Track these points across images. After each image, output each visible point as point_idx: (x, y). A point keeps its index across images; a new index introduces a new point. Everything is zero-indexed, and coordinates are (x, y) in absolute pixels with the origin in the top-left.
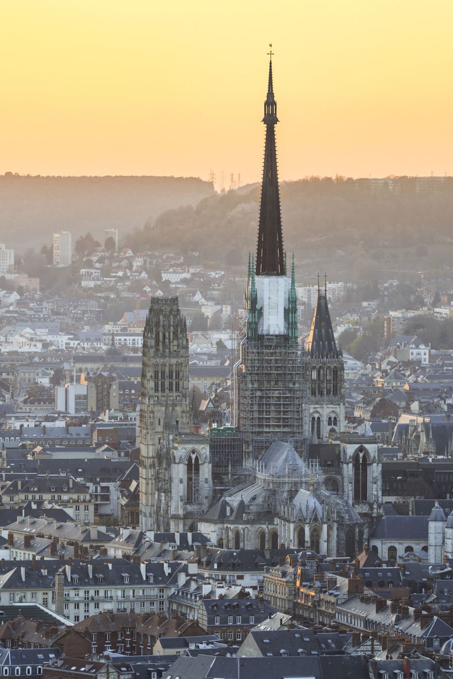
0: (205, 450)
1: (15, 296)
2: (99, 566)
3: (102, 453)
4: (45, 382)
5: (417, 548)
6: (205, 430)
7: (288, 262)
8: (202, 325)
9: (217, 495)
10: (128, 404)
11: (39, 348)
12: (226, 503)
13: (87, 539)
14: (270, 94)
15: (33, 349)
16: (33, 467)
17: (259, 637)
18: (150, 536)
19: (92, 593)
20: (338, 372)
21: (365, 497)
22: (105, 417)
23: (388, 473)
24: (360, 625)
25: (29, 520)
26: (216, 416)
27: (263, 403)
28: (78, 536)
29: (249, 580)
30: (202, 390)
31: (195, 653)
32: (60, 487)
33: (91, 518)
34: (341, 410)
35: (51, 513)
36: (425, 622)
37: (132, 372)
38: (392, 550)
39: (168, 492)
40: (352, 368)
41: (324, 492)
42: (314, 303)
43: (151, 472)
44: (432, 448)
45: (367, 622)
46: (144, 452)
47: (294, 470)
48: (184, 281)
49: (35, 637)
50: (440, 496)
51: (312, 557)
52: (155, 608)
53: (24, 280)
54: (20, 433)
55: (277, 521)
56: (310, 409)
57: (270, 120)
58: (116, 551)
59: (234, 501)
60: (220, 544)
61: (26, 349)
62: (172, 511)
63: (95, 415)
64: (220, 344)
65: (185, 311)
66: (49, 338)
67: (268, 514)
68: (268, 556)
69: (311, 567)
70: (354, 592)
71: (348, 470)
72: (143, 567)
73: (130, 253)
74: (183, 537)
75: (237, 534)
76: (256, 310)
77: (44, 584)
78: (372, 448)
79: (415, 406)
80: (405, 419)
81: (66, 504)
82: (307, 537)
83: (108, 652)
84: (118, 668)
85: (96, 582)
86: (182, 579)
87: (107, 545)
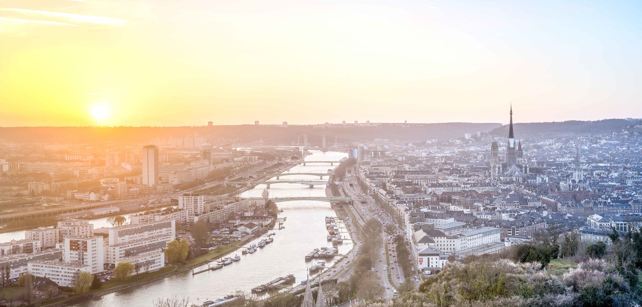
0: (501, 166)
1: (471, 142)
2: (484, 184)
3: (484, 166)
4: (476, 155)
5: (535, 181)
6: (501, 162)
7: (514, 136)
8: (500, 146)
9: (503, 173)
10: (489, 158)
11: (475, 150)
13: (483, 179)
14: (511, 110)
16: (474, 168)
17: (510, 195)
18: (492, 179)
19: (483, 188)
20: (522, 153)
21: (526, 173)
22: (485, 160)
23: (530, 169)
25: (473, 176)
26: (503, 160)
27: (510, 158)
28: (481, 179)
29: (508, 186)
30: (501, 156)
31: (499, 197)
32: (478, 171)
33: (483, 176)
34: (522, 159)
35: (477, 175)
36: (536, 192)
37: (490, 153)
38: (531, 181)
39: (495, 172)
40: (524, 153)
41: (520, 172)
42: (518, 143)
43: (493, 169)
44: (537, 165)
45: (527, 193)
46: (491, 166)
47: (515, 169)
48: (497, 139)
49: (474, 195)
50: (538, 173)
51: (518, 182)
52: (493, 190)
53: (473, 139)
54: (472, 163)
55: (512, 177)
56: (518, 159)
57: (511, 114)
58: (487, 181)
59: (506, 174)
60: (503, 180)
61: (473, 150)
62: (496, 175)
63: (484, 160)
64: (503, 149)
65: (498, 144)
66: (476, 148)
67: (511, 176)
68: (511, 182)
69: (518, 184)
70: (525, 188)
71: (524, 169)
72: (491, 184)
73: (489, 135)
74: (498, 179)
75: (506, 179)
76: (509, 144)
77: (476, 186)
78: (527, 165)
79: (534, 159)
80: (533, 161)
81: (479, 174)
82: (517, 179)
83: (486, 197)
84: (487, 200)
85: (484, 186)
86: (497, 186)
87: (486, 180)
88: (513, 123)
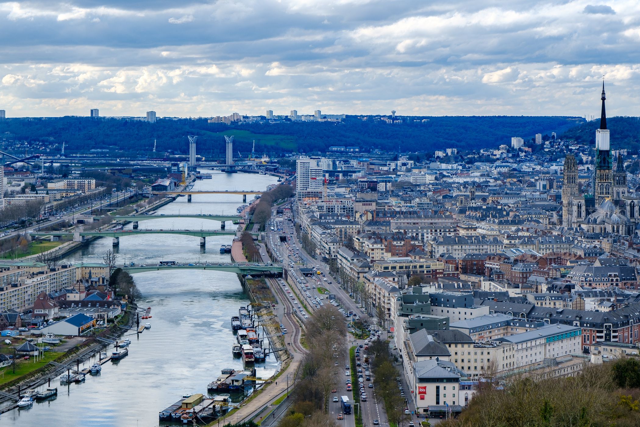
0: (583, 202)
1: (524, 154)
2: (550, 237)
3: (550, 203)
4: (533, 180)
6: (583, 195)
9: (587, 216)
10: (559, 187)
12: (589, 218)
13: (546, 229)
14: (603, 91)
15: (529, 170)
16: (529, 206)
17: (600, 260)
18: (566, 228)
19: (548, 246)
20: (625, 178)
21: (633, 217)
22: (552, 191)
24: (632, 257)
25: (528, 223)
26: (586, 191)
28: (543, 228)
29: (596, 243)
30: (582, 183)
31: (580, 265)
32: (538, 213)
33: (548, 222)
34: (626, 189)
37: (560, 177)
39: (571, 214)
40: (629, 176)
41: (620, 215)
42: (617, 156)
43: (566, 208)
46: (564, 202)
47: (611, 208)
48: (576, 149)
51: (617, 235)
52: (568, 251)
53: (526, 149)
54: (525, 196)
56: (616, 189)
57: (603, 99)
58: (555, 233)
59: (592, 217)
60: (588, 231)
62: (573, 221)
63: (549, 191)
66: (534, 167)
67: (603, 222)
68: (603, 235)
69: (617, 238)
70: (630, 246)
71: (628, 208)
72: (564, 238)
73: (560, 141)
74: (576, 229)
75: (593, 228)
78: (636, 201)
81: (539, 218)
82: (615, 229)
83: (553, 264)
84: (556, 270)
85: (549, 242)
86: (576, 242)
87: (552, 231)
88: (607, 116)
